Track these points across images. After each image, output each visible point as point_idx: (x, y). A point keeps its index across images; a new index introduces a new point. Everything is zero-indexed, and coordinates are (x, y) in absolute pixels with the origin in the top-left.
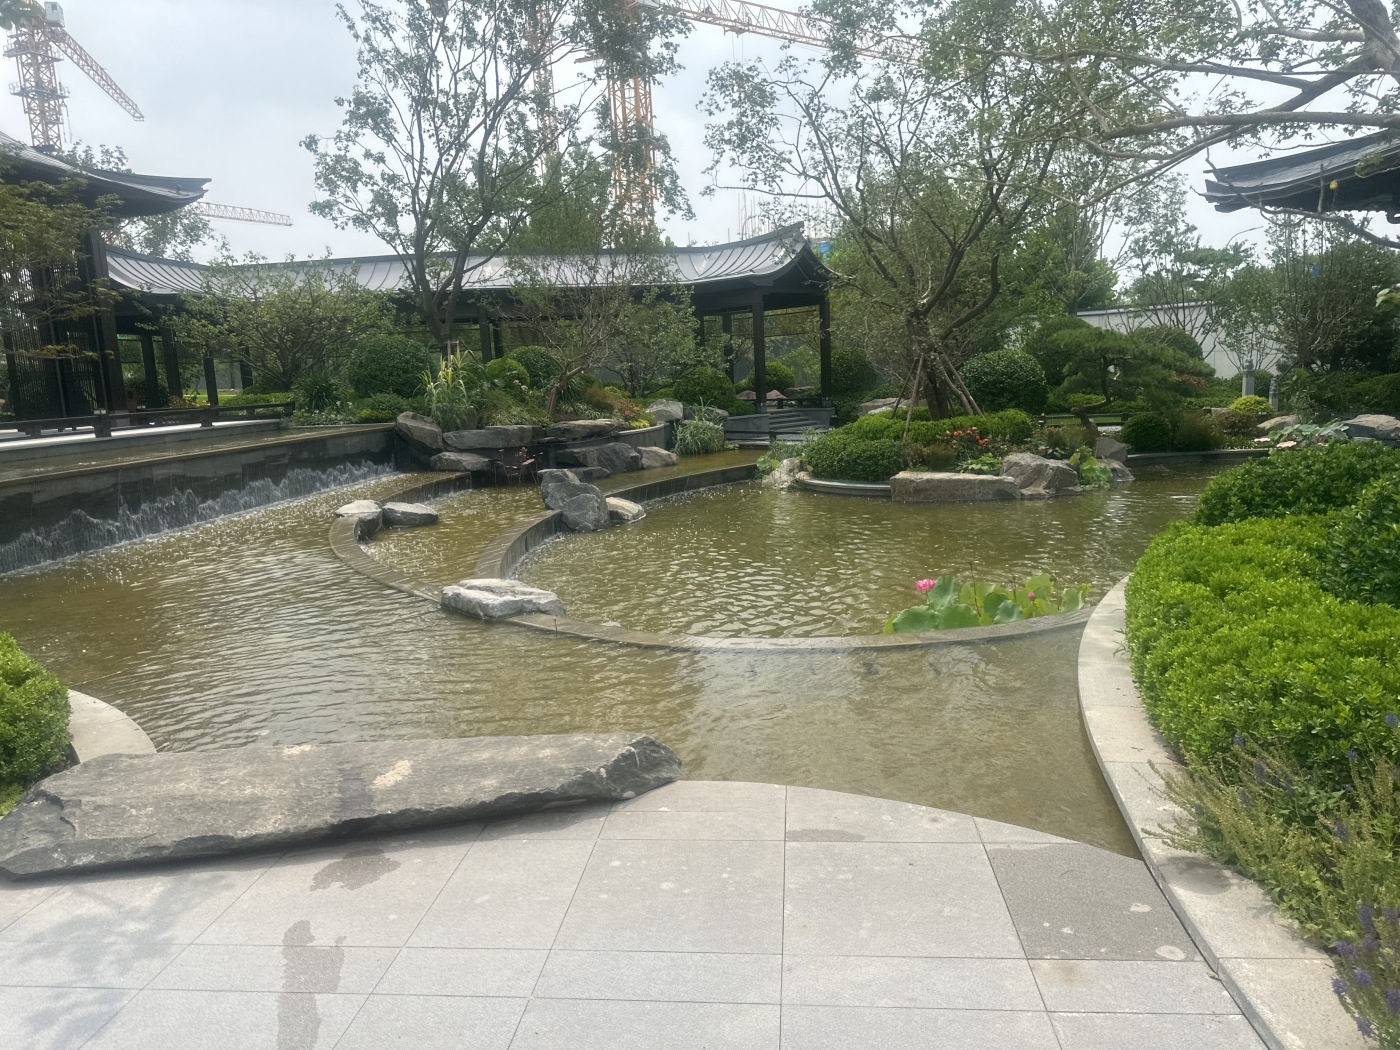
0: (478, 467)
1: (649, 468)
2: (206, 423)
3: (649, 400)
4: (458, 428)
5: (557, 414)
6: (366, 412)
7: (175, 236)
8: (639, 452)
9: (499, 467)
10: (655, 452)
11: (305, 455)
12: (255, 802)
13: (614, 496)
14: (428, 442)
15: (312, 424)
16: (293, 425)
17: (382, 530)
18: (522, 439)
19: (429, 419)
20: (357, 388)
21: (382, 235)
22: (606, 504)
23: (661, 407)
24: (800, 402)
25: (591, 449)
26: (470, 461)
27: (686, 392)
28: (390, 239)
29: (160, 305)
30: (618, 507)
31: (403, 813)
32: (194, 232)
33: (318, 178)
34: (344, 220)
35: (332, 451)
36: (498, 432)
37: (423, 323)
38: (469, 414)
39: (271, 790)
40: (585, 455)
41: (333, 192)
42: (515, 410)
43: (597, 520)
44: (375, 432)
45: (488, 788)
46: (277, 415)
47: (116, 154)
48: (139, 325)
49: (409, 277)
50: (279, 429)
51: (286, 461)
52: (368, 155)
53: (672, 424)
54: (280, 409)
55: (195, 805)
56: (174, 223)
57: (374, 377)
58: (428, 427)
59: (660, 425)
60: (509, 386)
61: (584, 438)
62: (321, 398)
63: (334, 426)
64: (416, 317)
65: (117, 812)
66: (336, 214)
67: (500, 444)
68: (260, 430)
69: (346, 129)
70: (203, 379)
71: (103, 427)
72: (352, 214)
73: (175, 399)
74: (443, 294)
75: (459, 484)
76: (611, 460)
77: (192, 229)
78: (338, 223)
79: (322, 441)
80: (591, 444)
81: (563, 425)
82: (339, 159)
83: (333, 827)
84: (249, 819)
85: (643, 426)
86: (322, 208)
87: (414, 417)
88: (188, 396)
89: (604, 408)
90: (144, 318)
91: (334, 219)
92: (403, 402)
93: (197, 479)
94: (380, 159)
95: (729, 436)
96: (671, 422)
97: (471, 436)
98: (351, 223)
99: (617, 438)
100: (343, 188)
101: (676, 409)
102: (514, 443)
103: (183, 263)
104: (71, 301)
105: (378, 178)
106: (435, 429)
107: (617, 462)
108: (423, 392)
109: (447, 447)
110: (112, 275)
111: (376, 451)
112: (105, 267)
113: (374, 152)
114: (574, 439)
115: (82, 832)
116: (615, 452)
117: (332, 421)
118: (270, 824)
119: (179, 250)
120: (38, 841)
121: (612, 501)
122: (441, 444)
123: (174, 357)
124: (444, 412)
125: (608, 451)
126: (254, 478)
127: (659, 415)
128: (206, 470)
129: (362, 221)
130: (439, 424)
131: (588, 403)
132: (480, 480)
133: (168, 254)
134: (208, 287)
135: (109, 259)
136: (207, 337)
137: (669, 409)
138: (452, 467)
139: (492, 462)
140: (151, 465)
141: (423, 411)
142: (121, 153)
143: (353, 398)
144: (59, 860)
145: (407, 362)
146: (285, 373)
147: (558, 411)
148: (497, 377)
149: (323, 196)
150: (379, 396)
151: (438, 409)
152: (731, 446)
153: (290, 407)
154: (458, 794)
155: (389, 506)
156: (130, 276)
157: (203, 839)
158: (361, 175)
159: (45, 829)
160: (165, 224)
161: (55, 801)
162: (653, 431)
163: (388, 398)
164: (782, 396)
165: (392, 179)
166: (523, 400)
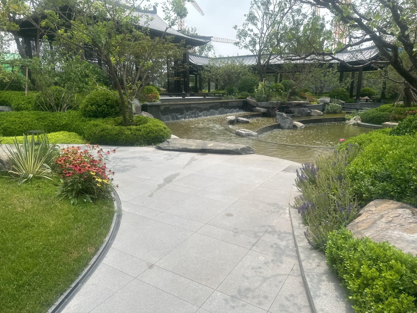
0: (264, 112)
1: (313, 115)
2: (204, 96)
3: (320, 97)
4: (261, 101)
5: (289, 99)
6: (240, 96)
7: (205, 49)
8: (311, 111)
9: (270, 112)
10: (316, 111)
11: (223, 105)
12: (192, 145)
13: (297, 121)
14: (253, 104)
15: (227, 98)
16: (223, 98)
17: (236, 123)
18: (277, 105)
19: (255, 99)
20: (239, 90)
21: (251, 50)
22: (293, 123)
23: (323, 99)
24: (374, 101)
25: (296, 109)
26: (263, 110)
27: (332, 95)
28: (252, 51)
29: (199, 68)
30: (296, 124)
31: (210, 149)
32: (209, 49)
33: (237, 36)
34: (242, 47)
35: (230, 105)
36: (271, 103)
37: (258, 73)
38: (265, 98)
39: (194, 144)
40: (294, 111)
41: (240, 39)
42: (277, 97)
43: (289, 127)
44: (241, 101)
45: (222, 148)
46: (220, 96)
47: (194, 29)
48: (194, 73)
49: (257, 61)
50: (220, 99)
51: (219, 106)
52: (249, 30)
53: (325, 104)
54: (221, 94)
55: (184, 144)
56: (205, 46)
57: (243, 87)
58: (254, 101)
59: (321, 104)
60: (277, 91)
61: (295, 106)
62: (230, 92)
63: (233, 99)
64: (257, 72)
65: (175, 144)
66: (240, 45)
67: (271, 106)
68: (216, 99)
69: (246, 22)
70: (207, 87)
71: (184, 96)
72: (244, 45)
73: (200, 91)
74: (264, 66)
75: (258, 116)
76: (302, 113)
77: (209, 48)
78: (240, 47)
79: (228, 102)
80: (297, 108)
81: (289, 102)
82: (243, 30)
83: (201, 149)
84: (191, 147)
85: (315, 104)
86: (237, 44)
87: (251, 98)
88: (203, 91)
89: (304, 98)
90: (195, 71)
91: (239, 46)
92: (249, 94)
93: (200, 108)
94: (252, 31)
95: (344, 109)
96: (325, 103)
97: (264, 104)
98: (243, 47)
99: (305, 107)
100: (243, 38)
101: (328, 100)
102: (275, 106)
103: (206, 57)
104: (180, 68)
105: (252, 35)
106: (255, 101)
107: (303, 113)
108: (254, 91)
109: (258, 106)
110: (190, 60)
111: (240, 106)
112: (188, 58)
113: (250, 29)
114: (292, 106)
115: (171, 145)
116: (303, 110)
117: (232, 98)
118: (193, 148)
119: (206, 53)
120: (166, 145)
121: (296, 122)
122: (256, 105)
123: (201, 81)
124: (258, 97)
125: (301, 110)
126: (211, 109)
127: (321, 101)
128: (202, 106)
129: (246, 47)
130: (257, 100)
131: (299, 96)
132: (264, 115)
133: (203, 55)
134: (210, 64)
135: (190, 56)
136: (208, 76)
137: (325, 100)
138: (258, 111)
139: (268, 111)
140: (191, 104)
141: (253, 96)
142: (195, 29)
143: (238, 93)
144: (168, 148)
145: (252, 84)
146: (224, 86)
147: (290, 98)
148: (274, 88)
149: (238, 40)
150: (243, 92)
151: (257, 96)
152: (344, 112)
153: (223, 94)
154: (218, 148)
155: (239, 118)
156: (194, 60)
157: (185, 148)
158: (248, 34)
159: (167, 144)
160: (203, 47)
161: (168, 142)
162: (317, 105)
163: (245, 93)
164: (369, 98)
165: (255, 35)
166: (281, 95)
